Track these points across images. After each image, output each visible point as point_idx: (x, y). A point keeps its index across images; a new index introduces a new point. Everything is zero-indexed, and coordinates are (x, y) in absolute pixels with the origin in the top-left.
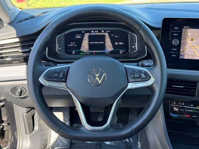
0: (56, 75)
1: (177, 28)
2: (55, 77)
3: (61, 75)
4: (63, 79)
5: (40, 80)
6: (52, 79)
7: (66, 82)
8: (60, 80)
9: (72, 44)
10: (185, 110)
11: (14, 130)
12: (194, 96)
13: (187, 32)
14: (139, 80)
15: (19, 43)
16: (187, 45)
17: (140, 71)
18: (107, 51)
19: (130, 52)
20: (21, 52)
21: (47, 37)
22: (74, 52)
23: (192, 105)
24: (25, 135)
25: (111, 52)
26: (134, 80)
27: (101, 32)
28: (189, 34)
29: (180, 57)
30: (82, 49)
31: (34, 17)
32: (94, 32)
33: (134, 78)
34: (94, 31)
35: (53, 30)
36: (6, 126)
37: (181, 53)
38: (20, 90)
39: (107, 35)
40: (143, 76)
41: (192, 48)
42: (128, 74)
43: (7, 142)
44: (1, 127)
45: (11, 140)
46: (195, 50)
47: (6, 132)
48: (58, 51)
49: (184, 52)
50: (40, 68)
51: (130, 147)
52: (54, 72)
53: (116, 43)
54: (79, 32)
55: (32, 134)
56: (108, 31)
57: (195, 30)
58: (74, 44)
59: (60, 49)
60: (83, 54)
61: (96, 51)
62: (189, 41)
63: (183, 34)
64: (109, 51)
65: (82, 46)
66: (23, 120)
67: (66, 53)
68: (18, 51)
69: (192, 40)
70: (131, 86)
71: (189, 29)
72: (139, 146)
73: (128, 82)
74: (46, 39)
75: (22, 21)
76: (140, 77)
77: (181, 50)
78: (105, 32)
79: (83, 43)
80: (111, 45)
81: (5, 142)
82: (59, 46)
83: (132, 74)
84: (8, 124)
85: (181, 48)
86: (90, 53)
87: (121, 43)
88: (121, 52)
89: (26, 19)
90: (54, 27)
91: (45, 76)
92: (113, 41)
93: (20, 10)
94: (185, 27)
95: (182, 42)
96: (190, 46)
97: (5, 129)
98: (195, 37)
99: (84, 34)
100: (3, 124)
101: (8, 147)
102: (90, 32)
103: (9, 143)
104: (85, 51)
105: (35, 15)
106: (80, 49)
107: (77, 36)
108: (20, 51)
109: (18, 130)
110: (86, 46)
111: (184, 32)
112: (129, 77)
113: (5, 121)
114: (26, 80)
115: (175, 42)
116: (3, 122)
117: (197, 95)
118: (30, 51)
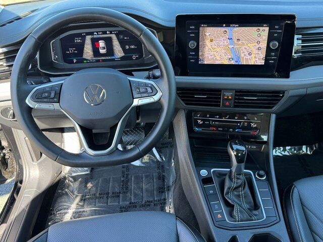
0: (46, 94)
1: (193, 27)
2: (45, 98)
3: (53, 95)
4: (55, 99)
5: (27, 101)
6: (42, 100)
7: (59, 102)
8: (51, 100)
9: (71, 50)
10: (210, 122)
11: (18, 157)
12: (219, 106)
13: (205, 32)
14: (145, 95)
15: (3, 55)
16: (207, 47)
17: (146, 85)
18: (117, 57)
19: (145, 57)
20: (6, 66)
21: (29, 51)
22: (75, 61)
23: (218, 117)
24: (32, 162)
25: (122, 58)
26: (140, 95)
27: (106, 34)
28: (207, 34)
29: (200, 63)
30: (85, 56)
31: (20, 18)
32: (98, 34)
33: (140, 93)
34: (97, 32)
35: (36, 41)
36: (8, 153)
37: (200, 57)
38: (12, 111)
39: (114, 36)
40: (149, 90)
41: (212, 50)
42: (133, 89)
43: (12, 173)
44: (2, 154)
45: (16, 169)
46: (215, 53)
47: (9, 161)
48: (54, 59)
49: (203, 56)
50: (25, 87)
51: (163, 167)
52: (44, 91)
53: (127, 47)
54: (79, 35)
55: (39, 161)
56: (115, 32)
57: (214, 28)
58: (74, 50)
59: (57, 57)
60: (87, 62)
61: (103, 58)
62: (208, 42)
63: (201, 34)
64: (119, 57)
65: (85, 52)
66: (26, 145)
67: (65, 62)
68: (2, 65)
69: (211, 41)
70: (136, 102)
71: (207, 28)
72: (173, 164)
73: (133, 98)
74: (28, 52)
75: (4, 25)
76: (146, 92)
77: (200, 54)
78: (111, 33)
79: (85, 49)
80: (121, 49)
81: (10, 172)
82: (55, 54)
83: (137, 88)
84: (10, 150)
85: (200, 51)
86: (96, 60)
87: (132, 47)
88: (134, 57)
89: (11, 20)
90: (36, 38)
91: (32, 97)
92: (122, 43)
93: (3, 7)
94: (202, 25)
95: (200, 43)
96: (210, 49)
97: (7, 157)
98: (215, 37)
99: (85, 36)
100: (4, 151)
101: (14, 178)
102: (92, 34)
103: (15, 174)
104: (89, 58)
105: (21, 15)
106: (82, 56)
107: (76, 40)
108: (5, 64)
109: (22, 158)
110: (89, 51)
111: (202, 32)
112: (134, 92)
113: (7, 147)
114: (10, 100)
115: (192, 44)
116: (3, 148)
117: (223, 105)
118: (12, 65)
